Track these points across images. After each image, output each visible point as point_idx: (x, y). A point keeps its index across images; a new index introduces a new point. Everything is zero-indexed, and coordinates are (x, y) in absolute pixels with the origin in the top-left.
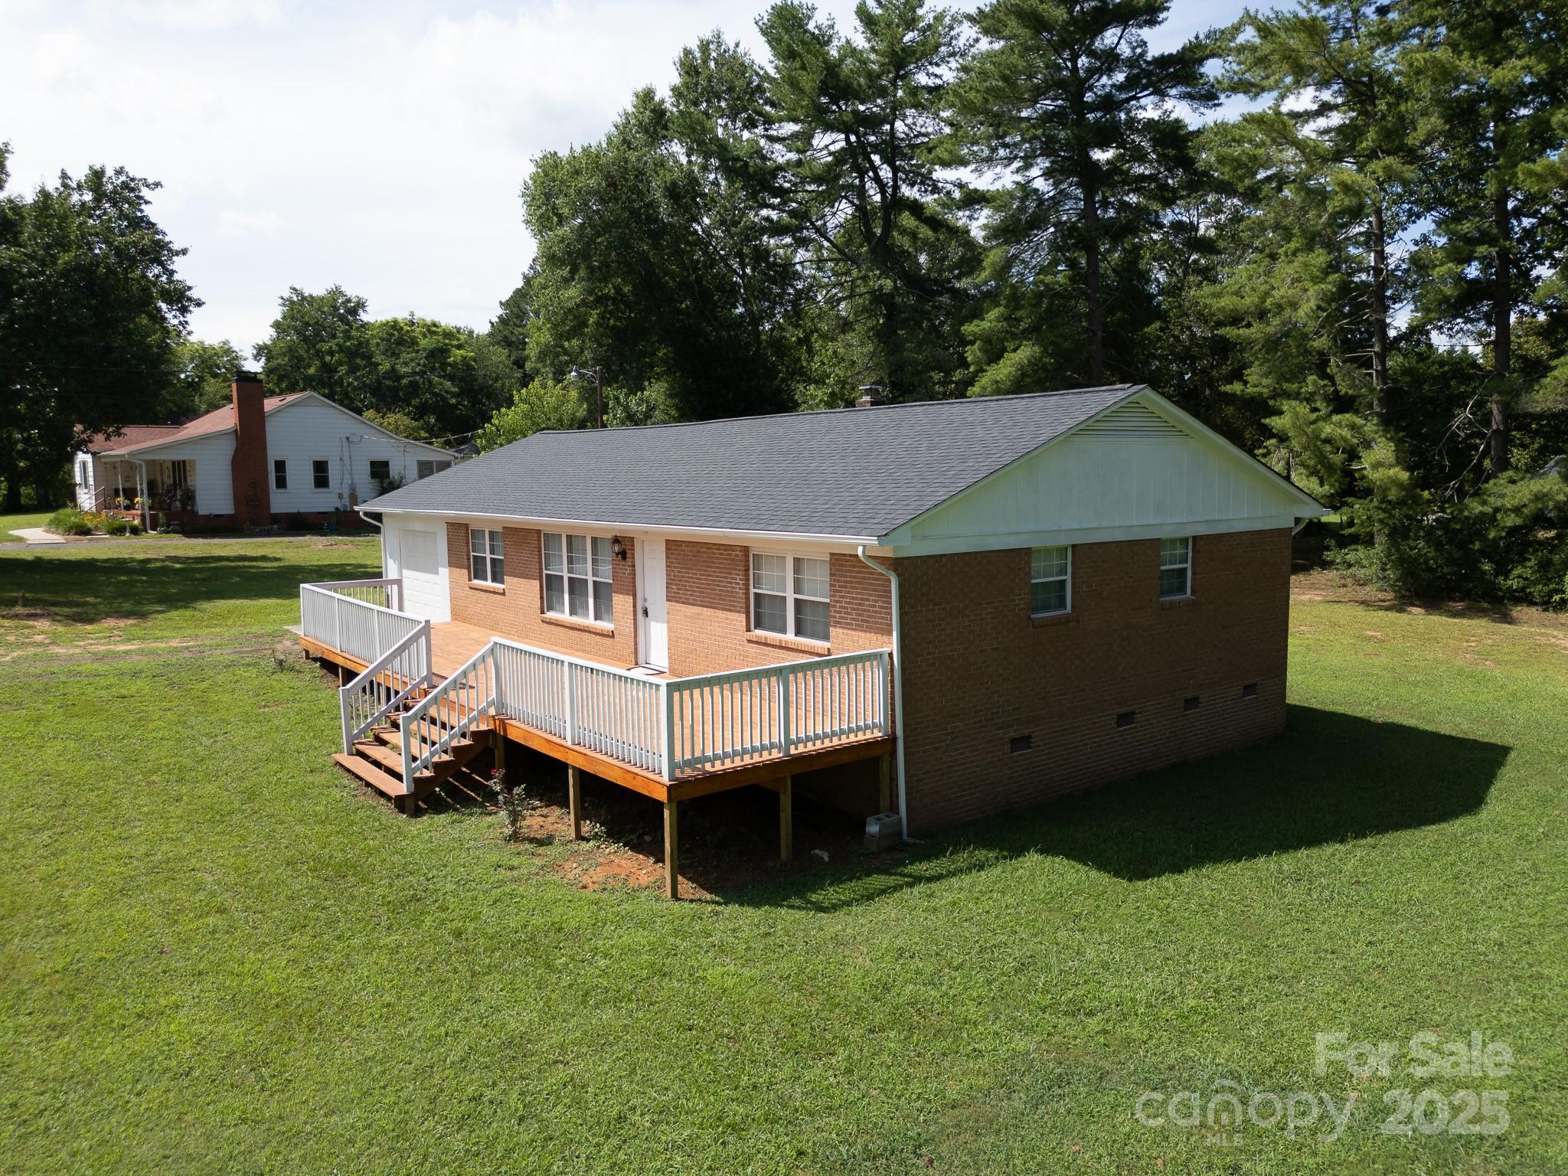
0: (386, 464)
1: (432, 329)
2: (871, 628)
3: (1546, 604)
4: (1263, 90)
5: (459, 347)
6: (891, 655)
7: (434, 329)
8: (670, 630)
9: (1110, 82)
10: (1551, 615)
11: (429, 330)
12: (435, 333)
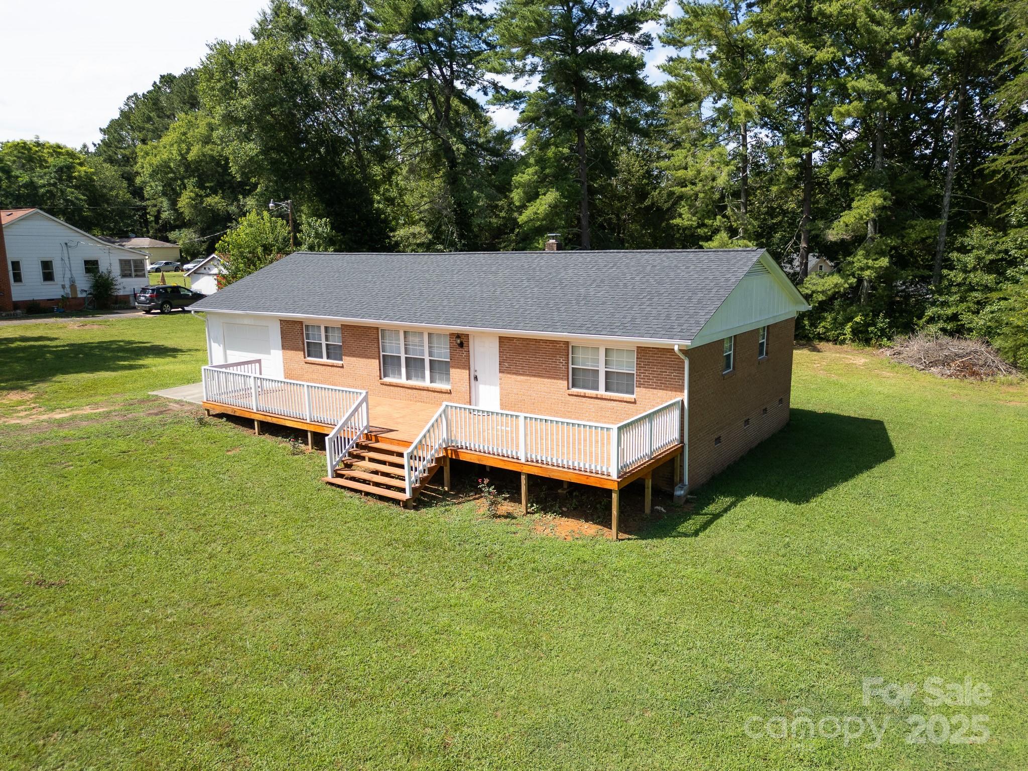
0: (95, 263)
1: (57, 150)
2: (668, 387)
3: (835, 341)
4: (685, 45)
5: (81, 164)
6: (683, 402)
7: (59, 150)
8: (501, 389)
9: (592, 29)
10: (838, 346)
11: (54, 151)
12: (60, 153)
